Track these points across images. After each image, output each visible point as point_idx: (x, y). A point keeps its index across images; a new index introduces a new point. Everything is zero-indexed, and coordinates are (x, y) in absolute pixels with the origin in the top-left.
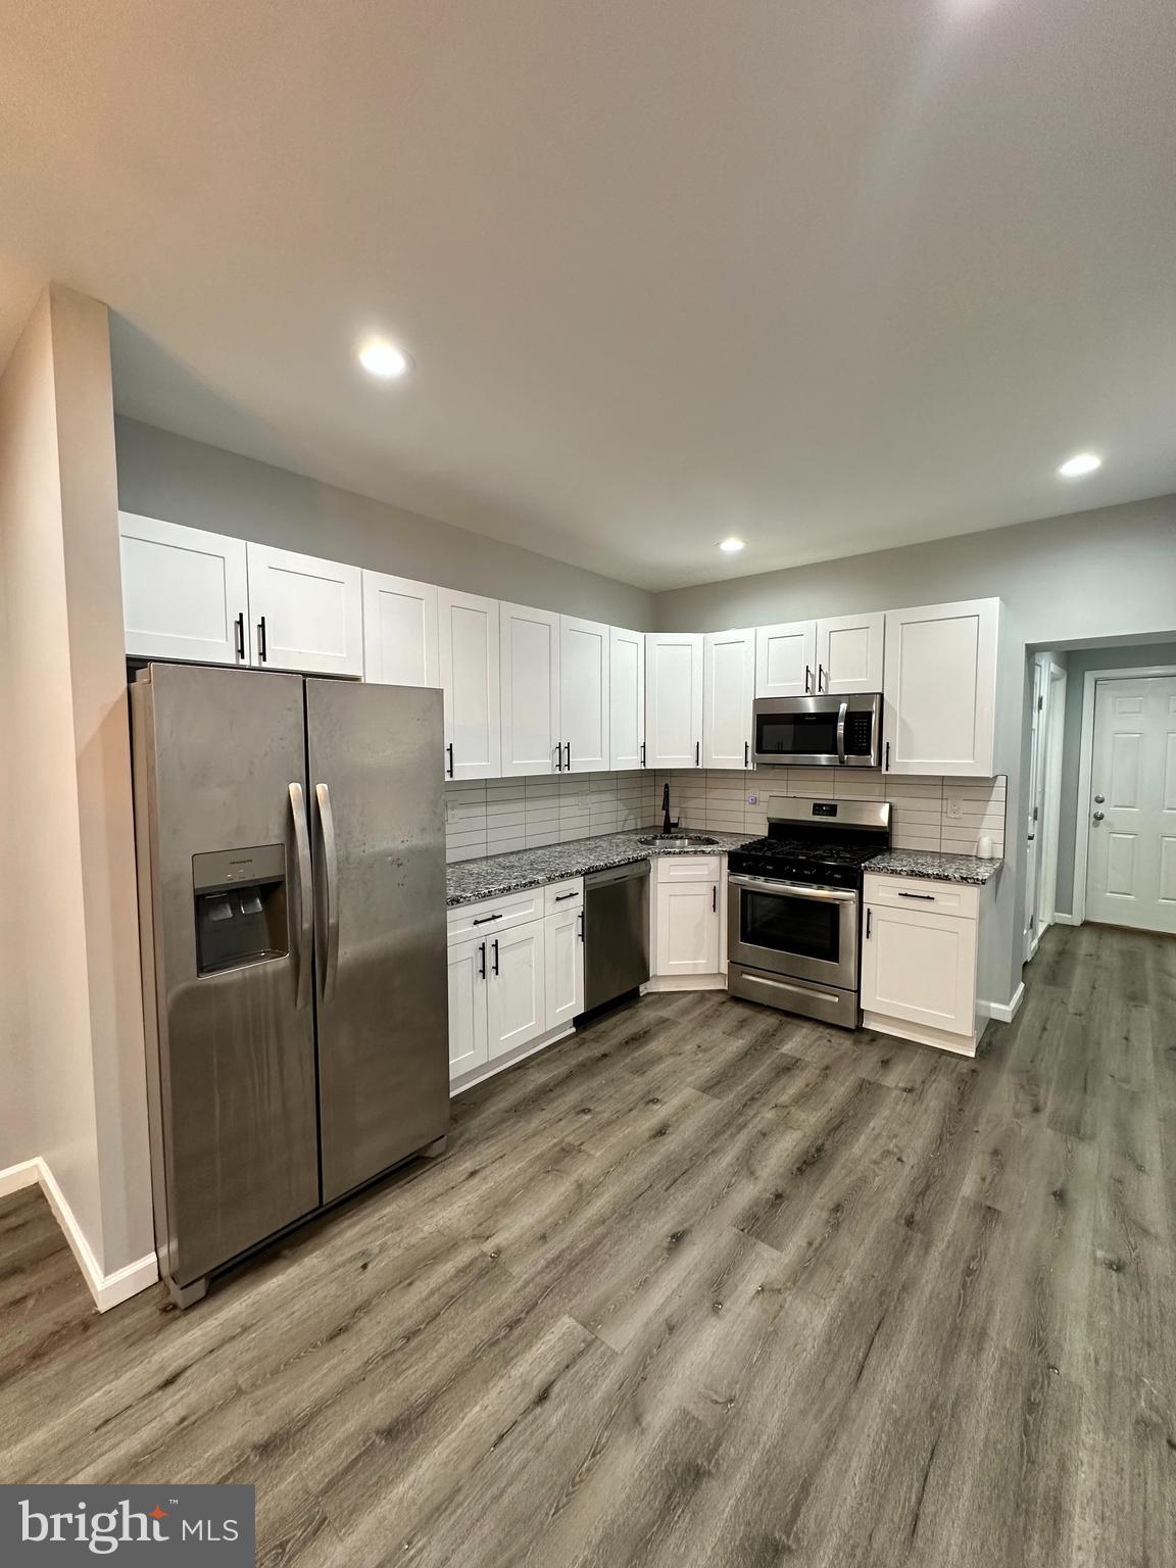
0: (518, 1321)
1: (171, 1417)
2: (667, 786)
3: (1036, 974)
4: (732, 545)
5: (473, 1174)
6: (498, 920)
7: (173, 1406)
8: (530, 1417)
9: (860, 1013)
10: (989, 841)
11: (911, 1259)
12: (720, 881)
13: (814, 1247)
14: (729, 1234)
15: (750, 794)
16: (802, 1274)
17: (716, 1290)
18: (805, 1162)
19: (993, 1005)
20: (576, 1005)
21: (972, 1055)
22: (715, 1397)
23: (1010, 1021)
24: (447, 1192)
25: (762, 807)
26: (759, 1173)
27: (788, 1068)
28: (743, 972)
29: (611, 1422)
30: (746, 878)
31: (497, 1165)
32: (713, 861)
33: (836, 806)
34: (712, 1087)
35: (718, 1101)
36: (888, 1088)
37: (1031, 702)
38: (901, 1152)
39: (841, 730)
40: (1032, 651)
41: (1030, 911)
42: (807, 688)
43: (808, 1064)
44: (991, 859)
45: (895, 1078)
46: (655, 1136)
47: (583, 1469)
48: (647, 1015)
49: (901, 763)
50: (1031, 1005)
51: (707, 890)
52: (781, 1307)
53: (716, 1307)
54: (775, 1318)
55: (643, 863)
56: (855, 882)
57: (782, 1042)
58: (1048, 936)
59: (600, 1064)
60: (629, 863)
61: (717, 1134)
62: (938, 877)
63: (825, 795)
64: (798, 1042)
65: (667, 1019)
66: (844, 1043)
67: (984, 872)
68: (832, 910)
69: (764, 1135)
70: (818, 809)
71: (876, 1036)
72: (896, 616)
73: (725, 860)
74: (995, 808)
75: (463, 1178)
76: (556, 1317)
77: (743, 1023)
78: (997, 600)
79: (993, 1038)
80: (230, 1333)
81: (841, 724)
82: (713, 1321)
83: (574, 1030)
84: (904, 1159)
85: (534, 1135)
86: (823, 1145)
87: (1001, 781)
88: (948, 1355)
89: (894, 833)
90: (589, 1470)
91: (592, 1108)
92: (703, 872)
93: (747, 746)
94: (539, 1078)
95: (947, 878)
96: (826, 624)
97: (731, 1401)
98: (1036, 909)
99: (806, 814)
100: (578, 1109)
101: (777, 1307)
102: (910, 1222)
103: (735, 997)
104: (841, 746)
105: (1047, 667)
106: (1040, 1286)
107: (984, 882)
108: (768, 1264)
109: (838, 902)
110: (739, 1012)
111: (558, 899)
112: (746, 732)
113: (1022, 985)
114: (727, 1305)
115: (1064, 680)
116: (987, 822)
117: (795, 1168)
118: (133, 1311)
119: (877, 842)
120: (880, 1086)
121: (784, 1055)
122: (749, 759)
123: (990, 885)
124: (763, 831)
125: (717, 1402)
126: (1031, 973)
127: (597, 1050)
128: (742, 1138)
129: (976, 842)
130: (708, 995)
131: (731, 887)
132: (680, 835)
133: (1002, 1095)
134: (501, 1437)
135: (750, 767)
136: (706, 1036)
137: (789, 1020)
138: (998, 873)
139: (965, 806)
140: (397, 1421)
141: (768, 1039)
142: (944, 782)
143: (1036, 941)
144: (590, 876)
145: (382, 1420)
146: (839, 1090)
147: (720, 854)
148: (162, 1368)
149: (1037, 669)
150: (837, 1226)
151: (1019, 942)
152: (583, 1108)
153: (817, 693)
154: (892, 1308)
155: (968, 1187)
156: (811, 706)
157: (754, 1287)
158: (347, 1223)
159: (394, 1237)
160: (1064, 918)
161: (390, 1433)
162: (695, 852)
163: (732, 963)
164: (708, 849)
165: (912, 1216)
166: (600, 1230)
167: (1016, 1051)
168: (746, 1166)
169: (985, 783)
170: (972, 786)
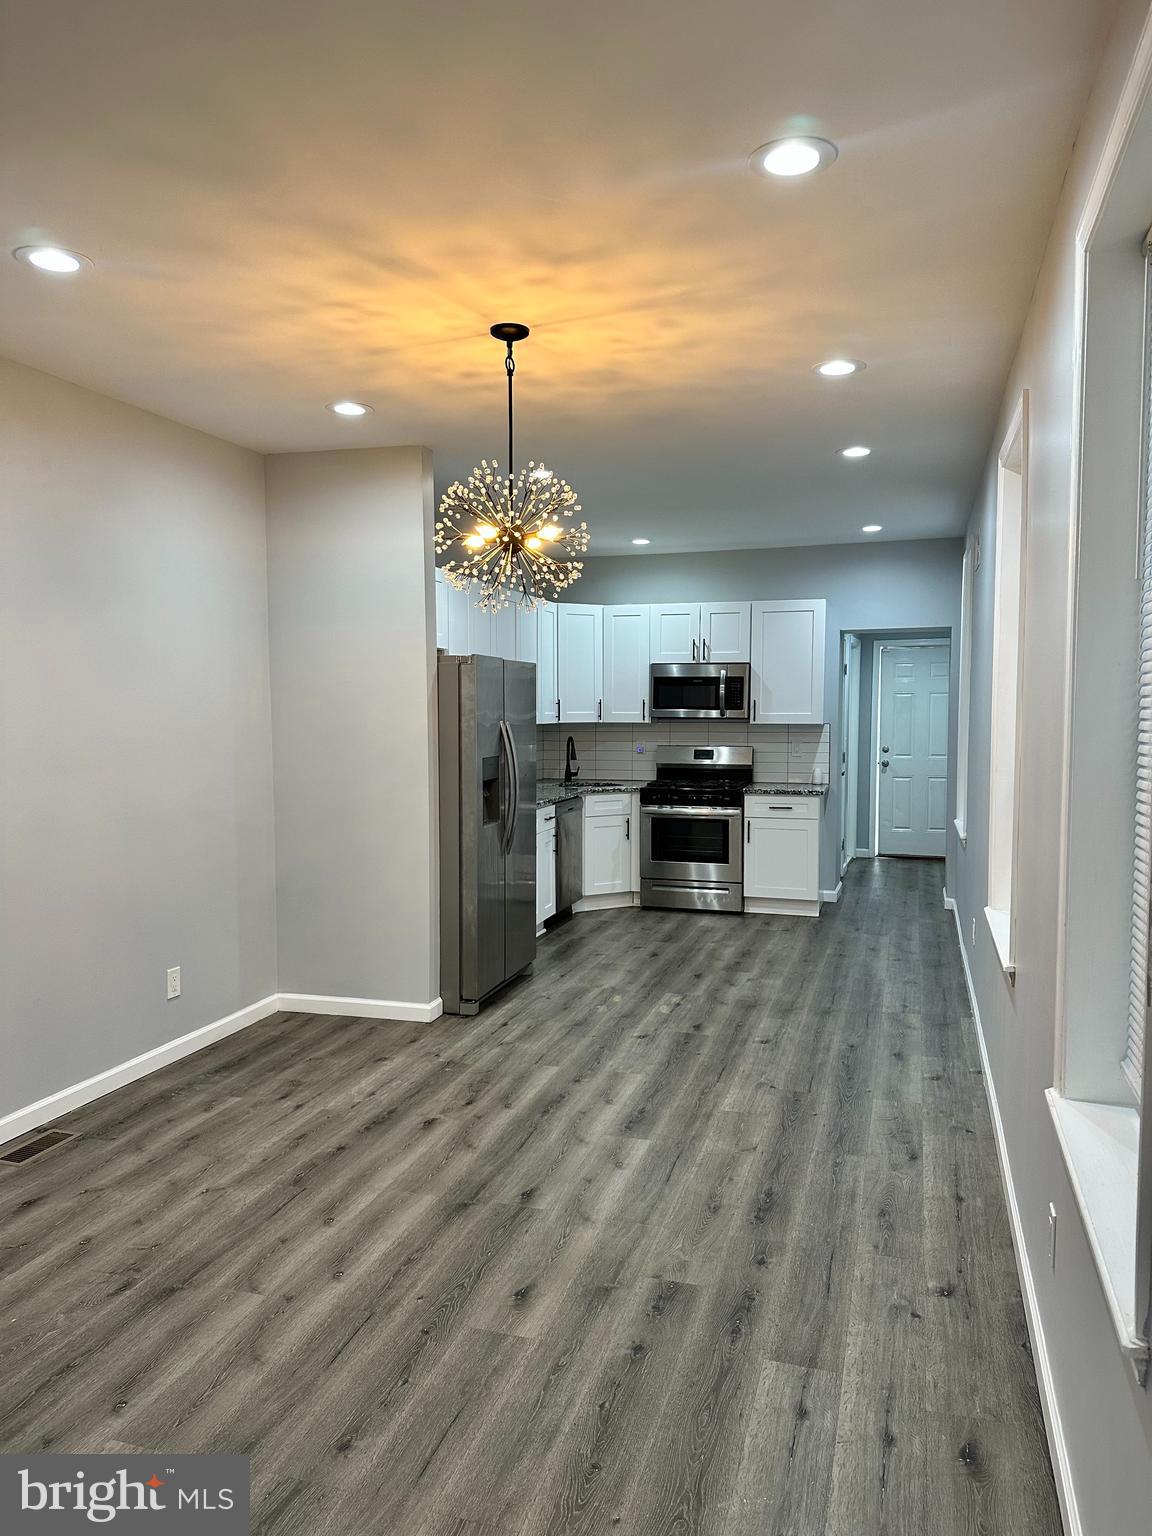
2: (571, 739)
3: (847, 881)
4: (641, 542)
9: (743, 898)
10: (820, 772)
12: (630, 814)
14: (722, 972)
15: (636, 745)
18: (743, 953)
19: (825, 892)
20: (552, 907)
21: (817, 916)
23: (835, 901)
25: (652, 755)
27: (708, 930)
28: (653, 885)
30: (654, 808)
32: (625, 797)
33: (713, 751)
36: (774, 932)
37: (844, 670)
38: (792, 946)
39: (722, 691)
40: (842, 633)
41: (842, 835)
42: (694, 657)
43: (719, 929)
44: (823, 784)
45: (775, 928)
49: (762, 715)
50: (848, 895)
51: (620, 821)
55: (577, 801)
56: (738, 802)
57: (696, 922)
58: (855, 863)
62: (795, 793)
66: (735, 921)
67: (820, 790)
68: (722, 825)
70: (699, 754)
71: (755, 915)
72: (759, 606)
73: (636, 797)
74: (823, 748)
77: (663, 919)
78: (824, 601)
79: (828, 909)
81: (722, 686)
83: (546, 929)
86: (749, 949)
87: (826, 728)
89: (755, 770)
92: (616, 807)
93: (644, 703)
95: (799, 793)
96: (707, 607)
98: (845, 841)
103: (645, 908)
104: (722, 703)
105: (850, 639)
108: (746, 975)
109: (727, 818)
110: (655, 915)
111: (546, 820)
112: (643, 690)
113: (841, 884)
115: (859, 647)
116: (818, 757)
117: (739, 956)
119: (745, 777)
120: (768, 931)
121: (702, 926)
122: (647, 714)
123: (823, 796)
124: (652, 777)
126: (844, 881)
129: (814, 773)
130: (624, 911)
131: (642, 816)
132: (585, 783)
135: (647, 720)
136: (641, 924)
138: (828, 791)
139: (803, 747)
142: (789, 729)
143: (845, 865)
144: (557, 805)
147: (631, 791)
150: (771, 965)
153: (702, 661)
154: (807, 977)
155: (830, 951)
160: (863, 852)
162: (614, 790)
163: (644, 879)
164: (623, 788)
165: (806, 960)
167: (843, 913)
169: (816, 729)
170: (808, 732)
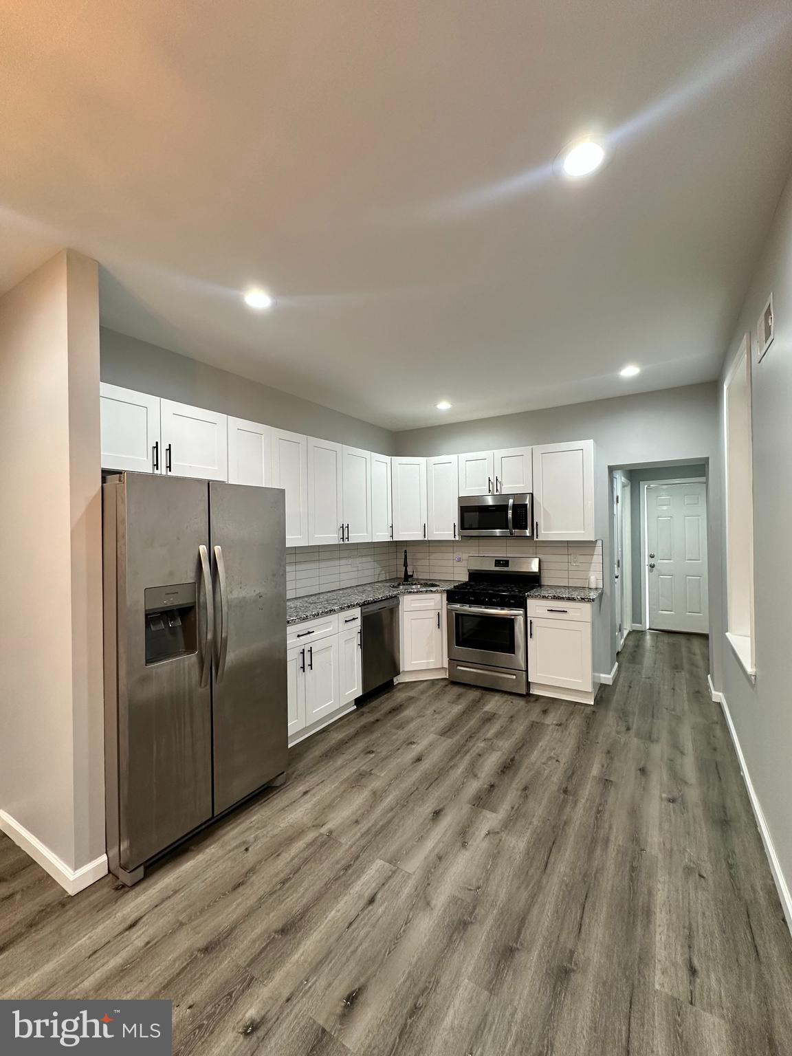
0: (350, 866)
1: (139, 943)
2: (406, 552)
3: (623, 658)
4: (444, 406)
5: (306, 793)
6: (311, 635)
7: (138, 939)
8: (366, 912)
9: (528, 684)
10: (595, 578)
11: (568, 809)
12: (442, 609)
13: (515, 809)
14: (466, 808)
15: (457, 555)
16: (509, 824)
17: (463, 836)
18: (505, 767)
19: (602, 675)
20: (357, 690)
21: (592, 703)
22: (469, 888)
23: (611, 684)
24: (291, 804)
25: (464, 563)
26: (479, 775)
27: (489, 719)
28: (458, 665)
29: (413, 907)
30: (458, 606)
31: (320, 786)
32: (437, 596)
33: (508, 561)
34: (447, 732)
35: (450, 740)
36: (548, 725)
37: (612, 500)
38: (558, 756)
39: (510, 515)
40: (611, 469)
41: (618, 622)
42: (490, 490)
43: (500, 716)
44: (596, 589)
45: (551, 719)
46: (415, 762)
47: (401, 931)
48: (400, 696)
49: (544, 534)
50: (623, 674)
51: (433, 615)
52: (500, 840)
53: (464, 845)
54: (497, 846)
55: (395, 599)
56: (522, 605)
57: (484, 705)
58: (630, 637)
59: (375, 725)
60: (387, 599)
61: (452, 758)
62: (569, 599)
63: (501, 554)
64: (493, 704)
65: (413, 697)
66: (521, 703)
67: (593, 595)
68: (510, 621)
69: (480, 755)
70: (498, 563)
71: (538, 698)
72: (539, 449)
73: (445, 596)
74: (597, 559)
75: (300, 795)
76: (372, 861)
77: (459, 696)
78: (592, 440)
79: (603, 693)
80: (165, 895)
81: (510, 512)
82: (463, 851)
83: (355, 707)
84: (560, 760)
85: (340, 768)
86: (514, 757)
87: (599, 543)
88: (591, 851)
89: (542, 576)
90: (404, 931)
91: (374, 750)
92: (431, 604)
93: (455, 526)
94: (337, 736)
95: (573, 599)
96: (499, 453)
97: (479, 888)
98: (622, 621)
99: (491, 567)
100: (366, 752)
101: (498, 841)
102: (565, 791)
103: (453, 682)
104: (510, 525)
105: (620, 479)
106: (635, 813)
107: (593, 600)
108: (490, 820)
109: (513, 617)
110: (456, 690)
111: (346, 621)
112: (454, 517)
113: (617, 664)
114: (470, 843)
115: (629, 486)
116: (593, 567)
117: (499, 771)
118: (95, 892)
119: (533, 581)
120: (543, 724)
121: (487, 712)
122: (457, 534)
123: (597, 602)
124: (465, 578)
125: (471, 890)
126: (621, 658)
127: (370, 718)
128: (467, 758)
129: (588, 579)
130: (436, 682)
131: (449, 612)
132: (414, 582)
133: (610, 723)
134: (351, 924)
135: (457, 538)
136: (437, 705)
137: (487, 692)
138: (601, 596)
139: (581, 558)
140: (285, 925)
141: (476, 704)
142: (568, 544)
143: (623, 640)
144: (366, 607)
145: (278, 925)
146: (520, 728)
147: (442, 592)
148: (124, 919)
149: (615, 480)
150: (526, 797)
151: (614, 640)
152: (369, 750)
153: (495, 493)
154: (560, 834)
155: (595, 771)
156: (490, 501)
157: (484, 832)
158: (229, 828)
159: (262, 832)
160: (637, 627)
161: (283, 931)
162: (426, 591)
163: (451, 659)
164: (434, 589)
165: (567, 788)
166: (390, 815)
167: (617, 698)
168: (472, 772)
169: (591, 544)
170: (583, 547)
